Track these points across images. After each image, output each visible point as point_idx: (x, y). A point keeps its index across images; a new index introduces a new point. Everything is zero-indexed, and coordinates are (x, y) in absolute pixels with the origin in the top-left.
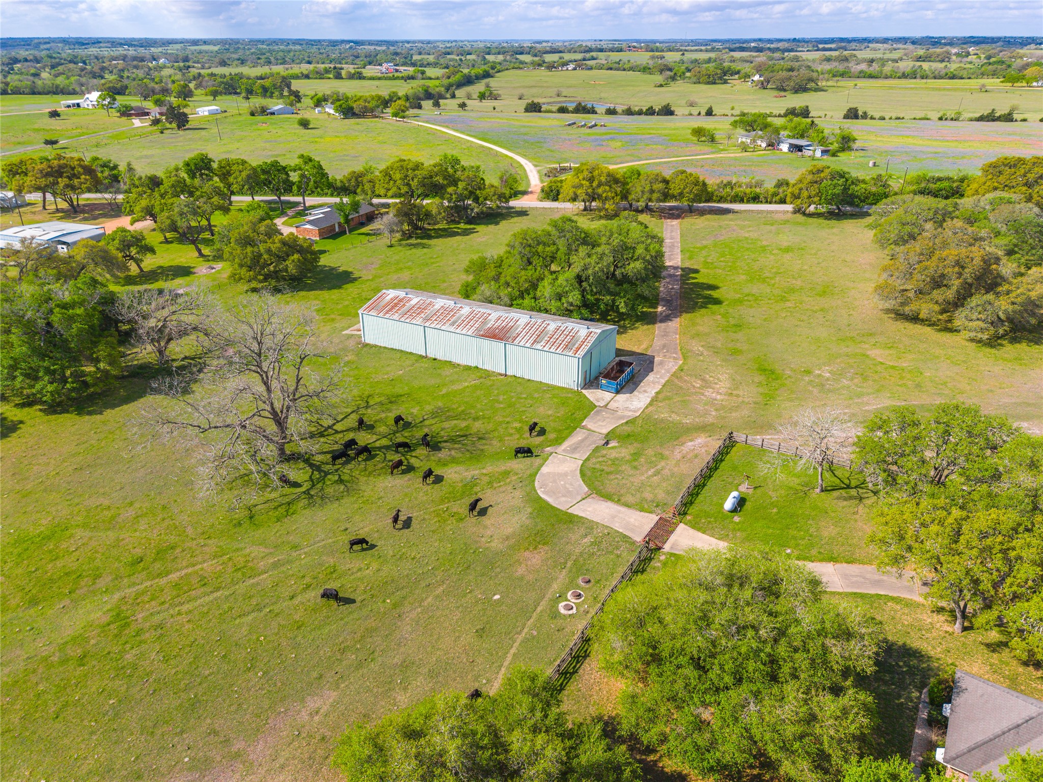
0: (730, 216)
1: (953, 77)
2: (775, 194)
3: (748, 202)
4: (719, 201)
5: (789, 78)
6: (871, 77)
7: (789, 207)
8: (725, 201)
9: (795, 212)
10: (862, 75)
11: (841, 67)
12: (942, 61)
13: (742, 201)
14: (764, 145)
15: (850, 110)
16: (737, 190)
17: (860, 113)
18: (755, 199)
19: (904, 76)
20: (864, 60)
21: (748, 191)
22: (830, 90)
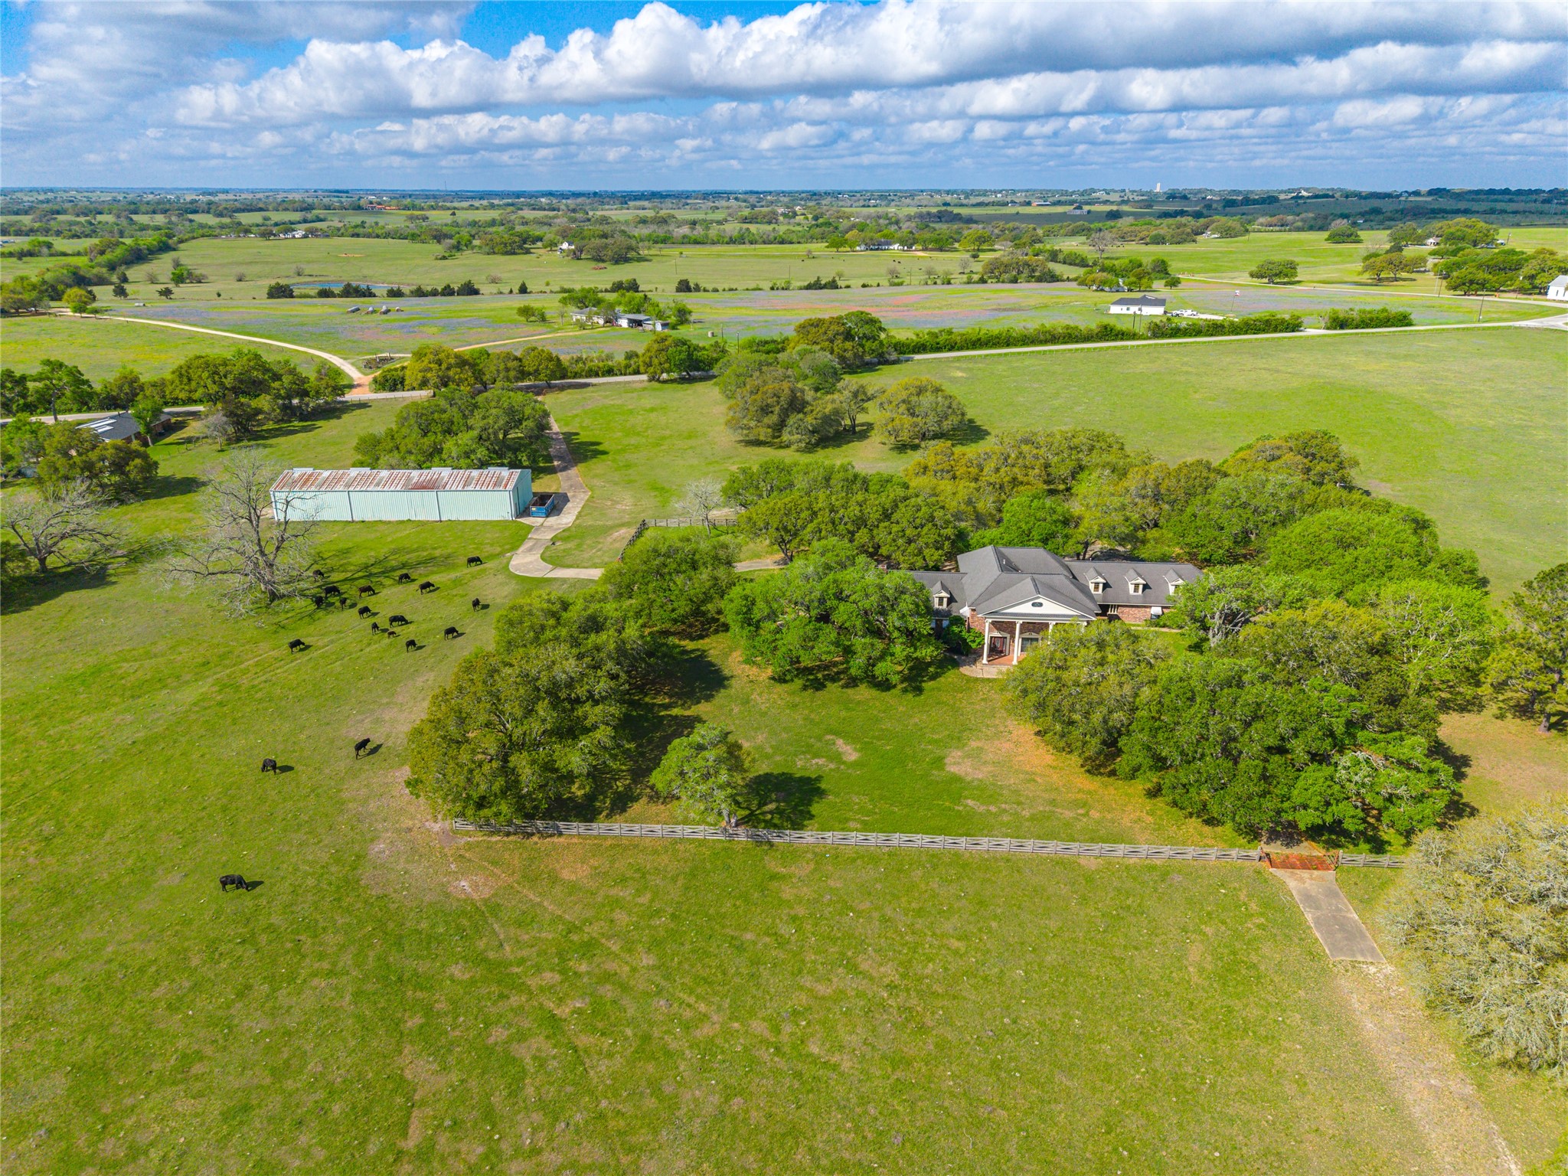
0: (590, 389)
1: (782, 242)
2: (627, 366)
3: (603, 375)
4: (574, 377)
5: (606, 246)
6: (696, 242)
7: (645, 377)
8: (581, 377)
9: (650, 380)
10: (686, 241)
11: (661, 231)
12: (770, 223)
13: (597, 375)
14: (601, 322)
15: (681, 282)
16: (589, 364)
17: (692, 285)
18: (610, 372)
19: (732, 241)
20: (685, 222)
21: (601, 364)
22: (655, 259)
